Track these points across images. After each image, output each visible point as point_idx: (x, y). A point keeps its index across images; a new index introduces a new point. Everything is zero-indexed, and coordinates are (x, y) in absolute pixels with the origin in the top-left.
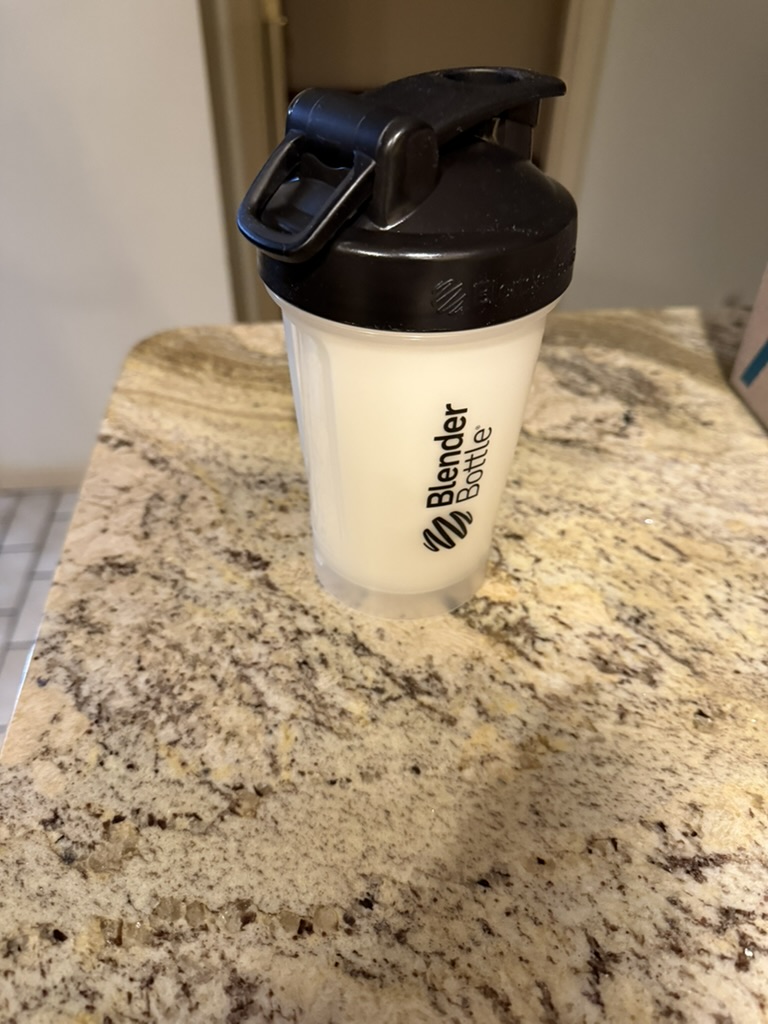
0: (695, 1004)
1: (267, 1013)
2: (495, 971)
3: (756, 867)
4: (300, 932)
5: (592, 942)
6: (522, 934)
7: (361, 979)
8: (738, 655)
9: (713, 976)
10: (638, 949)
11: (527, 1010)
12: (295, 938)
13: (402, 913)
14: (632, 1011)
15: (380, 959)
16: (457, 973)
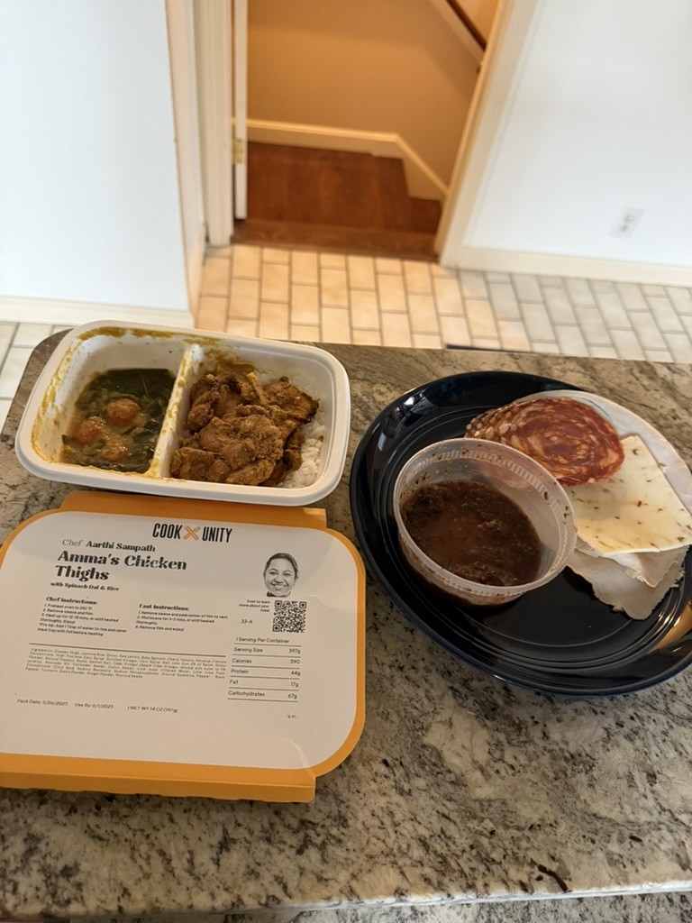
0: (267, 869)
1: (43, 854)
2: (168, 842)
3: (330, 798)
4: (70, 812)
5: (225, 831)
6: (189, 824)
7: (97, 840)
8: (376, 659)
9: (283, 855)
10: (248, 838)
11: (179, 865)
12: (67, 815)
13: (127, 806)
14: (233, 871)
15: (109, 830)
16: (149, 841)
